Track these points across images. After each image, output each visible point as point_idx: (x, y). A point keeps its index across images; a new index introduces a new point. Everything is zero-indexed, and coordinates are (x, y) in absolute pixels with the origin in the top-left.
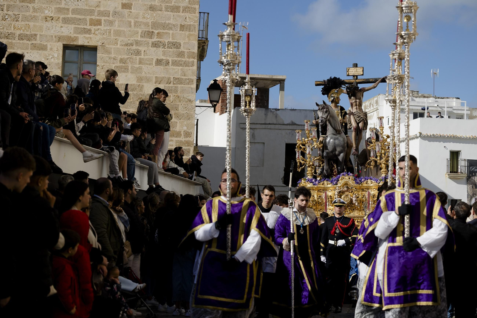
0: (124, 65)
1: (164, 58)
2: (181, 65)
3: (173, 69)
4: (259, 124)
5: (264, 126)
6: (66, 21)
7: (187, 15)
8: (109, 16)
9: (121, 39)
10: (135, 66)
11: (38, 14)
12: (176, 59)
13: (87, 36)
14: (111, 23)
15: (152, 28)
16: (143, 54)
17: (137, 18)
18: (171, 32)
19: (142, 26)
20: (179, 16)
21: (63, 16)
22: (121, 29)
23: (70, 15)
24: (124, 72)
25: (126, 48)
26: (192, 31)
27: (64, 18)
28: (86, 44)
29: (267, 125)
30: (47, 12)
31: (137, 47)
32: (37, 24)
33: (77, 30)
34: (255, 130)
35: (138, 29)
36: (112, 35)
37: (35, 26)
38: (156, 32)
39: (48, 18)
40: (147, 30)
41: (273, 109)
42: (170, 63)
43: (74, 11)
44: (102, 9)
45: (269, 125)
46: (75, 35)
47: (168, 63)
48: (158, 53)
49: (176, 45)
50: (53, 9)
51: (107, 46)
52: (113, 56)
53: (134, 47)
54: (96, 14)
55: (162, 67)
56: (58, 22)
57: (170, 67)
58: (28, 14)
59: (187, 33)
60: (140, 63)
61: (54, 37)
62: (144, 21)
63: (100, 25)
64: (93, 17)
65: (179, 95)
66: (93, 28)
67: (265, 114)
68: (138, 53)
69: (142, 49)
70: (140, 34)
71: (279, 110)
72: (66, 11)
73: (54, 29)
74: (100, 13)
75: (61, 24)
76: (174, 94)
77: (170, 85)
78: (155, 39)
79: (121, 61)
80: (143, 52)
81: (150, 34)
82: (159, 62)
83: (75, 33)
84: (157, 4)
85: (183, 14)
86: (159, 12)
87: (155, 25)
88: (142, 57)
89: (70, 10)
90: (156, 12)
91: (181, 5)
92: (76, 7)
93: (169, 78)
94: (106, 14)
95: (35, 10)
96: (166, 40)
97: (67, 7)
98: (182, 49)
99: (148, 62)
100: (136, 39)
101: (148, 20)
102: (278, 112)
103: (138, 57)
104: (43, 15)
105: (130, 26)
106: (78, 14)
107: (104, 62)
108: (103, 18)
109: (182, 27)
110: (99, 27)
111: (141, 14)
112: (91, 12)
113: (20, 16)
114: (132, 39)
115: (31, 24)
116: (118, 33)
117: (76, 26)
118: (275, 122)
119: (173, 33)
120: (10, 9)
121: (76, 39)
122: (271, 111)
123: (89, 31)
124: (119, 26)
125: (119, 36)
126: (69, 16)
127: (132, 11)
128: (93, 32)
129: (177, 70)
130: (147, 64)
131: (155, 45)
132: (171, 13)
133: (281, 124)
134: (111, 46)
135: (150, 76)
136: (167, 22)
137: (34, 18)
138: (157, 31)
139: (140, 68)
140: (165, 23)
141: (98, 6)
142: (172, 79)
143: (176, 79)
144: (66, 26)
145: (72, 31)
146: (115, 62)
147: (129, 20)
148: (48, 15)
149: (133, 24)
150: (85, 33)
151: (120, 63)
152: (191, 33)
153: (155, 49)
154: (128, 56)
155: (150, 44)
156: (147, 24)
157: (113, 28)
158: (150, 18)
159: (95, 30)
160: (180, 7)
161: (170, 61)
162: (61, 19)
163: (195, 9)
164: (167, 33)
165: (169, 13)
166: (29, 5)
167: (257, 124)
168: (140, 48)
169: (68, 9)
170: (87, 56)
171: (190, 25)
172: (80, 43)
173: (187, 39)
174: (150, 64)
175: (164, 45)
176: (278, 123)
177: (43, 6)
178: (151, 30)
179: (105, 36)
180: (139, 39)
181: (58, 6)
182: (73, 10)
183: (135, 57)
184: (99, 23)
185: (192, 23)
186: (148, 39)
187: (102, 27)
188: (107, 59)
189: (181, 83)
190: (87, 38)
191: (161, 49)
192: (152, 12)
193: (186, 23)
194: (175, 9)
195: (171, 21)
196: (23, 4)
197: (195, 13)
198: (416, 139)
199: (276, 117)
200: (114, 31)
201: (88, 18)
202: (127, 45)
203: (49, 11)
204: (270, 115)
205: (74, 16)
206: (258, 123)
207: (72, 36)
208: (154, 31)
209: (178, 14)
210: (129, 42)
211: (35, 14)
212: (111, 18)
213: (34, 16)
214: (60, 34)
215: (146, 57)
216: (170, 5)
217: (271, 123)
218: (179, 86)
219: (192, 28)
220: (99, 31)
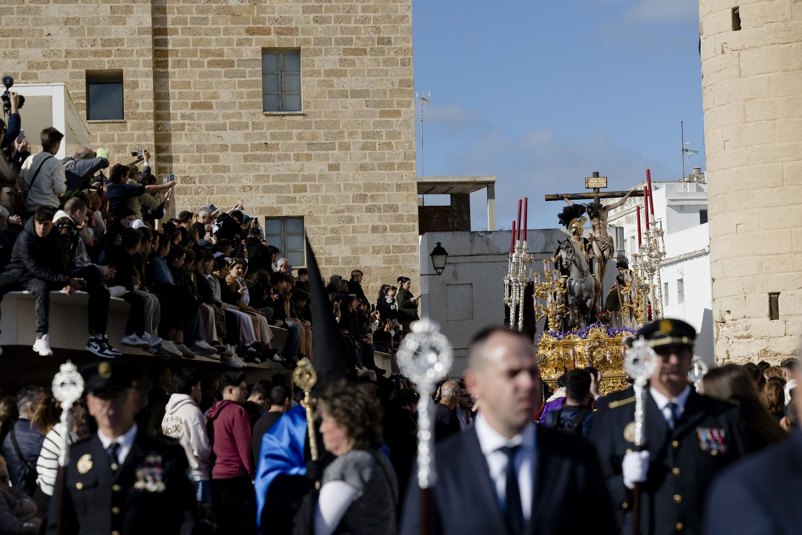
0: (335, 235)
1: (380, 224)
2: (400, 231)
3: (393, 236)
4: (463, 256)
5: (469, 259)
6: (267, 190)
7: (403, 172)
8: (315, 181)
9: (330, 205)
10: (349, 235)
11: (234, 185)
12: (394, 224)
13: (292, 205)
14: (318, 188)
15: (364, 191)
16: (356, 221)
17: (347, 180)
18: (386, 193)
19: (353, 189)
20: (393, 174)
21: (263, 184)
22: (330, 194)
23: (271, 183)
24: (337, 243)
25: (336, 215)
26: (410, 191)
27: (264, 187)
28: (291, 214)
29: (475, 257)
30: (244, 181)
31: (349, 214)
32: (234, 196)
33: (280, 200)
34: (457, 264)
35: (349, 193)
36: (320, 202)
37: (231, 198)
38: (369, 194)
39: (247, 188)
40: (359, 193)
41: (482, 232)
42: (388, 229)
43: (275, 178)
44: (306, 173)
45: (477, 256)
46: (278, 205)
47: (385, 229)
48: (373, 219)
49: (393, 208)
50: (251, 177)
51: (315, 215)
52: (322, 225)
53: (346, 214)
54: (300, 179)
55: (379, 235)
56: (257, 191)
57: (388, 233)
58: (223, 185)
59: (405, 193)
60: (354, 231)
61: (254, 209)
62: (355, 182)
63: (306, 191)
64: (297, 183)
65: (401, 265)
66: (298, 195)
67: (471, 241)
68: (351, 220)
69: (355, 215)
70: (351, 198)
71: (490, 232)
72: (266, 179)
73: (254, 200)
74: (306, 178)
75: (261, 194)
76: (395, 265)
77: (390, 255)
78: (369, 203)
79: (333, 231)
80: (356, 219)
81: (363, 198)
82: (375, 229)
83: (278, 202)
84: (369, 162)
85: (398, 172)
86: (371, 171)
87: (368, 187)
88: (356, 224)
89: (271, 177)
90: (368, 172)
91: (396, 161)
92: (277, 173)
93: (388, 247)
94: (311, 178)
95: (231, 180)
96: (381, 203)
97: (266, 174)
98: (400, 212)
99: (363, 230)
100: (347, 204)
101: (359, 182)
102: (489, 236)
103: (351, 225)
104: (240, 185)
105: (340, 190)
106: (280, 181)
107: (313, 234)
108: (308, 184)
109: (399, 187)
110: (304, 194)
111: (351, 175)
112: (294, 177)
113: (215, 188)
114: (343, 204)
115: (228, 196)
116: (326, 199)
117: (279, 195)
118: (486, 252)
119: (388, 195)
120: (203, 181)
121: (280, 209)
122: (479, 236)
123: (293, 200)
124: (327, 191)
125: (328, 202)
126: (269, 184)
127: (341, 172)
128: (298, 199)
129: (396, 237)
130: (362, 232)
131: (369, 210)
132: (385, 172)
133: (496, 253)
134: (319, 215)
135: (366, 245)
136: (381, 182)
137: (230, 189)
138: (371, 194)
139: (354, 238)
140: (379, 183)
141: (301, 170)
142: (391, 248)
143: (396, 247)
144: (267, 195)
145: (274, 201)
146: (325, 232)
147: (338, 183)
148: (245, 184)
149: (342, 187)
150: (289, 202)
151: (331, 233)
152: (409, 193)
153: (370, 214)
154: (340, 225)
155: (364, 209)
156: (358, 186)
157: (320, 194)
158: (361, 179)
159: (301, 198)
160: (394, 163)
161: (388, 227)
162: (260, 188)
163: (412, 164)
164: (381, 195)
165: (382, 172)
166: (224, 174)
167: (459, 256)
168: (352, 215)
169: (268, 176)
170: (291, 227)
171: (407, 184)
172: (284, 214)
173: (405, 200)
174: (365, 233)
175: (379, 210)
176: (490, 253)
177: (240, 174)
178: (363, 193)
179: (312, 204)
180: (351, 204)
181: (256, 173)
182: (274, 176)
183: (347, 225)
184: (303, 189)
185: (409, 181)
186: (361, 204)
187: (308, 194)
188: (317, 230)
189: (402, 252)
190: (292, 208)
191: (377, 214)
192: (363, 172)
193: (402, 182)
194: (390, 166)
195: (386, 181)
196: (217, 174)
197: (412, 170)
198: (704, 257)
199: (487, 243)
200: (322, 197)
201: (291, 184)
202: (337, 212)
203: (247, 180)
204: (478, 241)
205: (275, 183)
206: (461, 254)
207: (275, 206)
208: (367, 193)
209: (393, 171)
210: (340, 208)
211: (232, 185)
212: (317, 183)
213: (231, 187)
214: (261, 205)
215: (360, 224)
216: (383, 162)
217: (480, 253)
218: (400, 254)
219: (410, 187)
220: (305, 198)
